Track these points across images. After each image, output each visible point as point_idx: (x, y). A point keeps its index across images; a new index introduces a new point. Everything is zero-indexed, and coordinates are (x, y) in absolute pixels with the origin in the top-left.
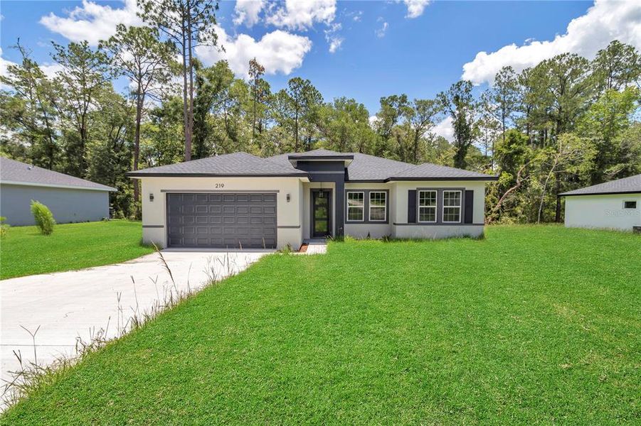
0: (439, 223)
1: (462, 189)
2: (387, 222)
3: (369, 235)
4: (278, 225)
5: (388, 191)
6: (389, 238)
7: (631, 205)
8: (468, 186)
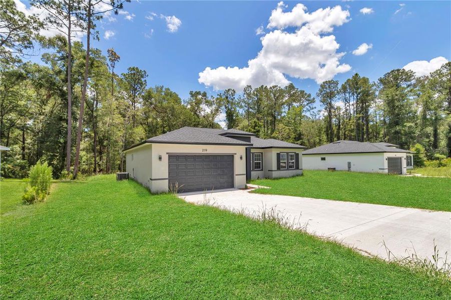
0: (287, 169)
1: (295, 153)
2: (262, 170)
3: (259, 177)
4: (236, 174)
5: (262, 153)
7: (323, 159)
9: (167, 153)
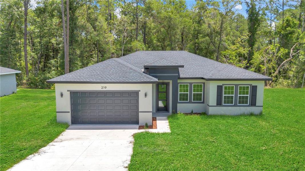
0: (235, 105)
1: (250, 85)
3: (192, 112)
4: (139, 111)
5: (204, 83)
6: (204, 114)
8: (254, 83)
9: (68, 91)
